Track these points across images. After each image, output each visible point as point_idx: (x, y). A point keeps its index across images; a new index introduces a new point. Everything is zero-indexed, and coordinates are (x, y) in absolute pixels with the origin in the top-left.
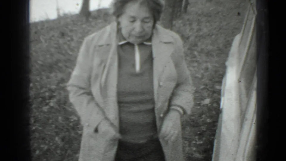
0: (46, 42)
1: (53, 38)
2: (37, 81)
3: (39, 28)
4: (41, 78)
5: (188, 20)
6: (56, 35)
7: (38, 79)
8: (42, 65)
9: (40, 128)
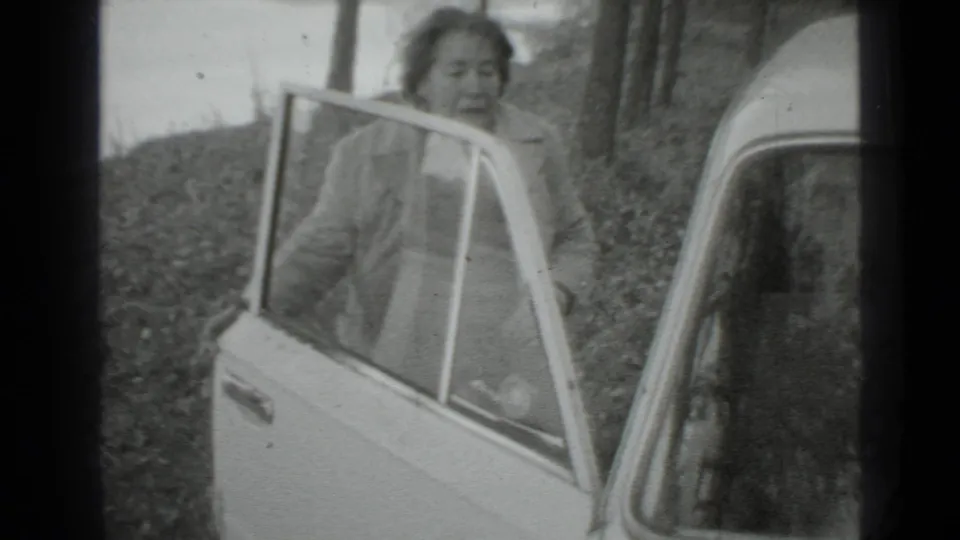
0: (202, 198)
1: (227, 187)
2: (167, 323)
3: (186, 155)
4: (180, 315)
5: (673, 127)
6: (239, 175)
7: (172, 317)
8: (185, 273)
9: (162, 461)
